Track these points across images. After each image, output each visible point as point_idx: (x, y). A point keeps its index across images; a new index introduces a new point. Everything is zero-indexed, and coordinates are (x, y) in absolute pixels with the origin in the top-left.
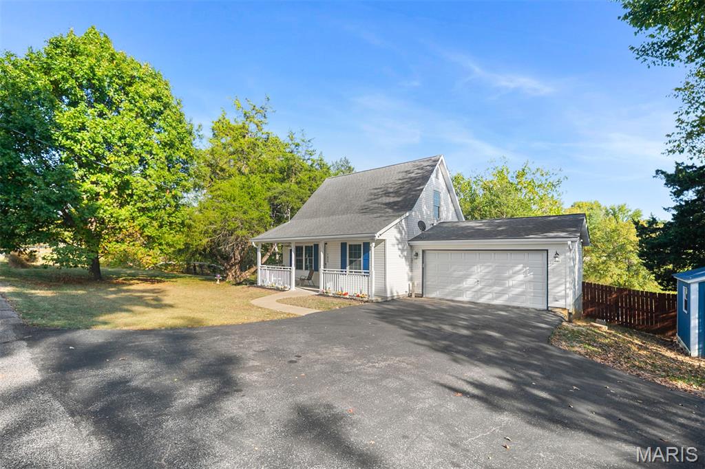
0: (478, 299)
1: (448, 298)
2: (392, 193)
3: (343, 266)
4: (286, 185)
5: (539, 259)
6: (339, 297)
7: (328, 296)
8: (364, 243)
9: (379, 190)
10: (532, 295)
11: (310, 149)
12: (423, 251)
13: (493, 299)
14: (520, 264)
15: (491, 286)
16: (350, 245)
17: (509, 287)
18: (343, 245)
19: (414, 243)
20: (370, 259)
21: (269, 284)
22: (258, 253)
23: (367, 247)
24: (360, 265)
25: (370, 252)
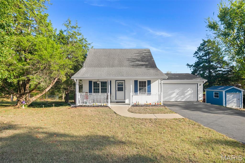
0: (177, 100)
1: (167, 101)
2: (140, 60)
3: (136, 91)
5: (195, 86)
10: (193, 97)
13: (182, 100)
14: (190, 88)
15: (181, 95)
16: (139, 82)
17: (187, 95)
18: (136, 82)
20: (151, 88)
21: (90, 104)
22: (76, 86)
23: (149, 82)
24: (146, 90)
25: (151, 85)
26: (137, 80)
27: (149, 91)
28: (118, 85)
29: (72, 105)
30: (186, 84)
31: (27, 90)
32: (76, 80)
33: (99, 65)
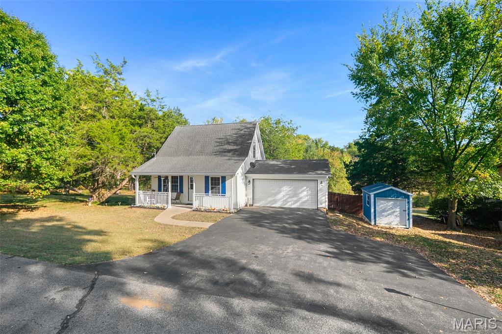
0: (284, 205)
1: (268, 206)
2: (231, 143)
3: (207, 191)
4: (144, 129)
5: (313, 184)
6: (210, 212)
7: (202, 211)
8: (222, 177)
9: (221, 140)
11: (162, 104)
12: (253, 180)
13: (292, 205)
14: (305, 186)
15: (291, 198)
16: (211, 178)
17: (300, 199)
18: (207, 178)
19: (247, 175)
20: (226, 187)
21: (148, 205)
22: (136, 182)
23: (224, 179)
24: (219, 191)
25: (226, 182)
26: (209, 176)
27: (224, 192)
28: (191, 181)
29: (132, 204)
31: (100, 184)
32: (135, 176)
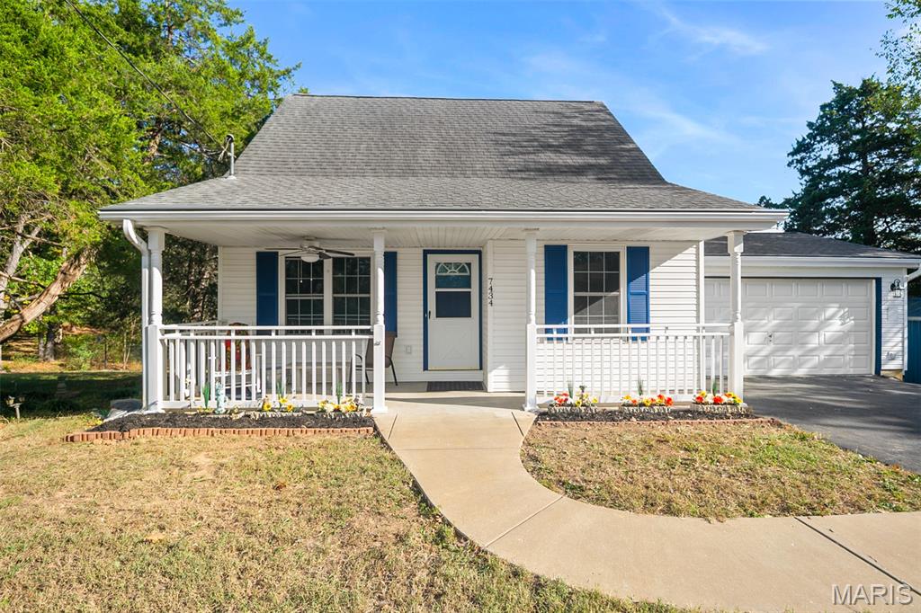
0: (770, 369)
5: (860, 293)
8: (630, 250)
10: (853, 353)
13: (794, 368)
14: (835, 302)
15: (789, 345)
16: (578, 254)
17: (819, 345)
18: (554, 256)
20: (651, 295)
22: (145, 272)
23: (640, 260)
24: (616, 311)
26: (566, 247)
27: (640, 314)
28: (440, 282)
29: (120, 408)
30: (794, 283)
33: (330, 165)
